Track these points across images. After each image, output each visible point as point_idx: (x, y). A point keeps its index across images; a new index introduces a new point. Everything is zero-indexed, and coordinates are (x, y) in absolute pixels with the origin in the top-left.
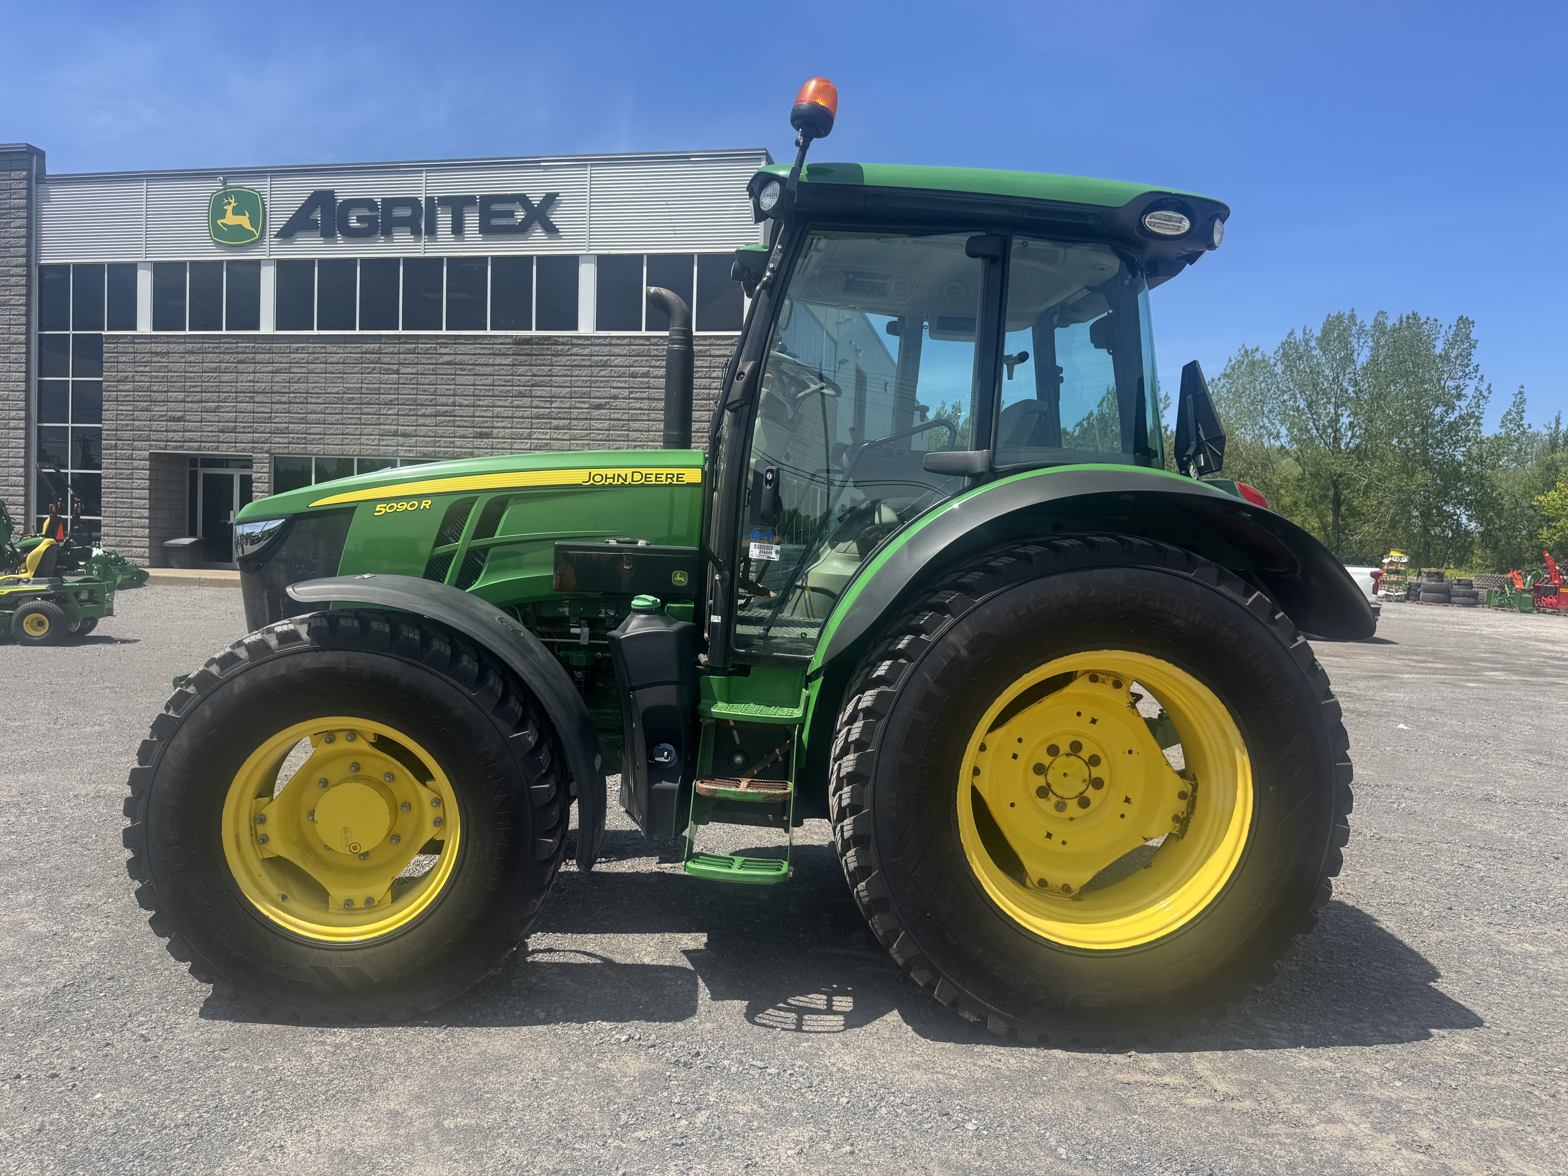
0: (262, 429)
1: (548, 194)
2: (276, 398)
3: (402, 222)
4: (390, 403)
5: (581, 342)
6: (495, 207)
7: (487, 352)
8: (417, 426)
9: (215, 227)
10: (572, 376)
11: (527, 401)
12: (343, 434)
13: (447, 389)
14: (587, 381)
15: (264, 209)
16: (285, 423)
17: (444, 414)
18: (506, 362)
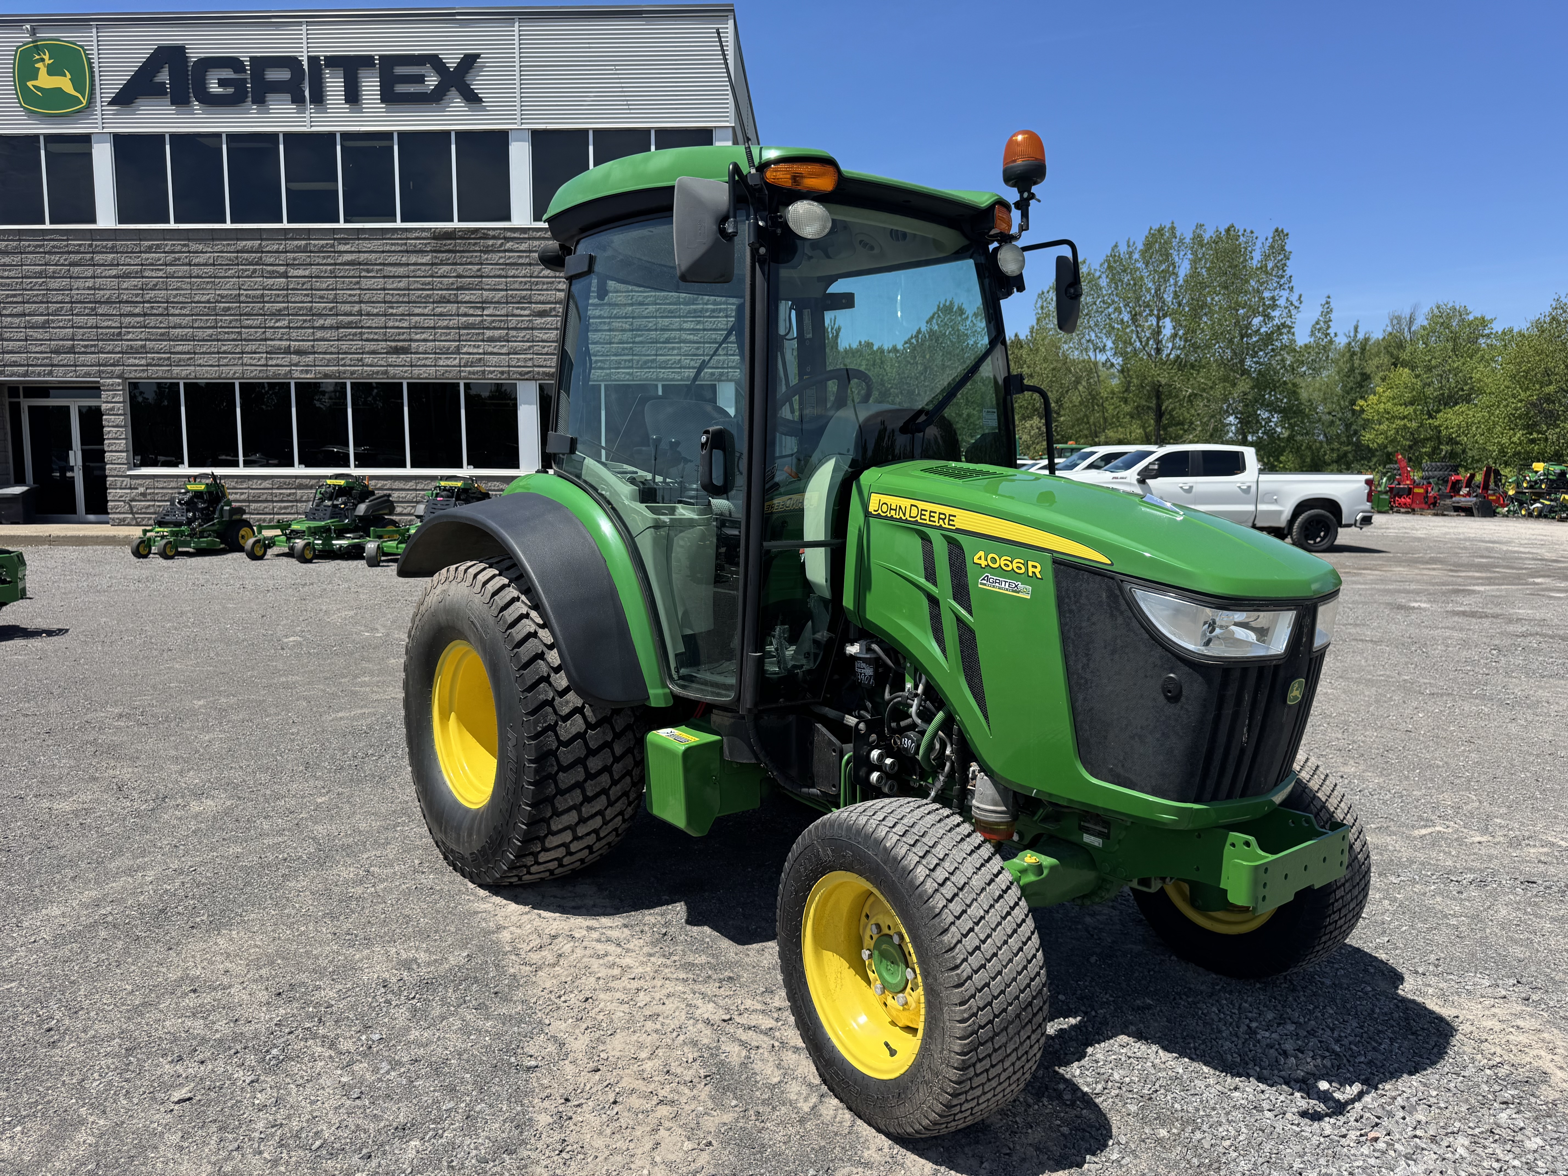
0: (110, 348)
1: (466, 56)
2: (127, 309)
3: (278, 87)
4: (278, 313)
5: (516, 235)
6: (400, 70)
7: (400, 248)
8: (314, 340)
9: (25, 90)
10: (506, 277)
11: (452, 308)
12: (218, 353)
13: (350, 295)
14: (526, 283)
15: (91, 68)
16: (141, 340)
17: (348, 326)
18: (424, 261)
